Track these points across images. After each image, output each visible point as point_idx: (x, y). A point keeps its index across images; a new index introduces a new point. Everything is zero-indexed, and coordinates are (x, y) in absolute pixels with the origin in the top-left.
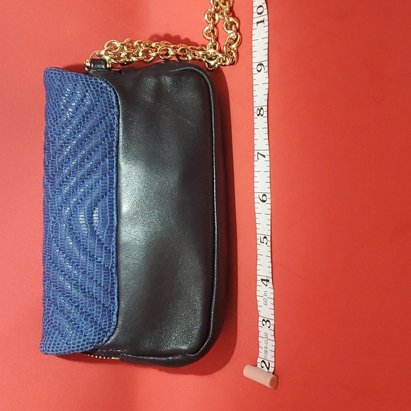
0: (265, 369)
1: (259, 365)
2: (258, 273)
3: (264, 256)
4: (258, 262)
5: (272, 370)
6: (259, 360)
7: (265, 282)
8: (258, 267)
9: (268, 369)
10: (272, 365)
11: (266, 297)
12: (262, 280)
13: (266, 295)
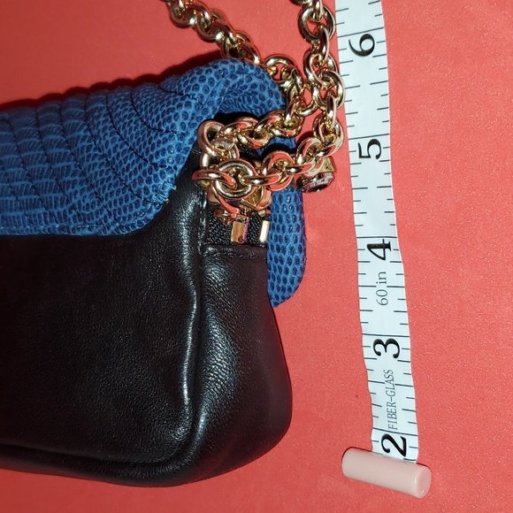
0: (395, 453)
1: (377, 448)
2: (359, 232)
3: (372, 188)
4: (357, 207)
5: (412, 454)
6: (376, 436)
7: (380, 252)
8: (358, 219)
9: (403, 452)
10: (413, 442)
11: (383, 286)
12: (370, 247)
13: (383, 280)
